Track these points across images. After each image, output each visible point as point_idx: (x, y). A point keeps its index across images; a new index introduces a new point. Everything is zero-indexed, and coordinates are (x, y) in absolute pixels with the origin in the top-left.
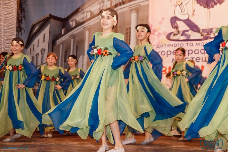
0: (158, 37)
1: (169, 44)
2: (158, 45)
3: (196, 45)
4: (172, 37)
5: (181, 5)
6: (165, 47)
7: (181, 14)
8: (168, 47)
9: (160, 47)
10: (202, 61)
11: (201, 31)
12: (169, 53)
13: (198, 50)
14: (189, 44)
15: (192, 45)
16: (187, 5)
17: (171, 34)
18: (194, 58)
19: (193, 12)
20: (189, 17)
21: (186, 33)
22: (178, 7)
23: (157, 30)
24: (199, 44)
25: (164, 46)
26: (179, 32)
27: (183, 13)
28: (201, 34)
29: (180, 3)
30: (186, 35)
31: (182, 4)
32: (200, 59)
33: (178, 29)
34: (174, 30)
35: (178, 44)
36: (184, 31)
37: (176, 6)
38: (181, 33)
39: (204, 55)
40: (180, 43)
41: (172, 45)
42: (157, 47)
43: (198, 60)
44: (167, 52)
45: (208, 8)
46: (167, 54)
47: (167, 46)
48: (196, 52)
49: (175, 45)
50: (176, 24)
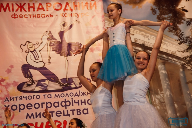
0: (6, 88)
1: (22, 97)
2: (7, 98)
3: (55, 97)
4: (25, 88)
5: (33, 51)
6: (17, 100)
7: (34, 61)
8: (20, 100)
9: (10, 100)
10: (64, 115)
11: (60, 81)
12: (22, 107)
13: (58, 103)
14: (46, 96)
15: (51, 97)
16: (40, 51)
17: (23, 84)
18: (54, 112)
19: (49, 60)
20: (44, 65)
21: (42, 83)
22: (30, 53)
23: (5, 80)
24: (59, 95)
25: (15, 99)
26: (33, 81)
27: (37, 61)
28: (60, 84)
29: (32, 49)
30: (42, 85)
31: (35, 50)
32: (61, 113)
33: (32, 79)
34: (27, 80)
35: (34, 96)
36: (40, 81)
37: (28, 52)
38: (36, 83)
39: (66, 108)
40: (36, 94)
41: (25, 97)
42: (6, 101)
43: (58, 115)
44: (20, 105)
45: (65, 56)
46: (20, 109)
47: (18, 99)
48: (56, 105)
49: (30, 98)
50: (29, 73)
